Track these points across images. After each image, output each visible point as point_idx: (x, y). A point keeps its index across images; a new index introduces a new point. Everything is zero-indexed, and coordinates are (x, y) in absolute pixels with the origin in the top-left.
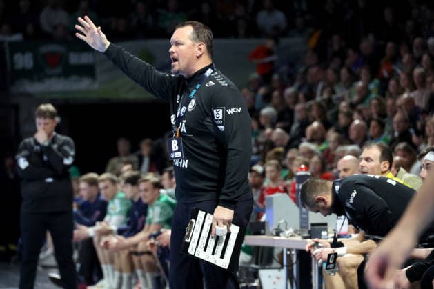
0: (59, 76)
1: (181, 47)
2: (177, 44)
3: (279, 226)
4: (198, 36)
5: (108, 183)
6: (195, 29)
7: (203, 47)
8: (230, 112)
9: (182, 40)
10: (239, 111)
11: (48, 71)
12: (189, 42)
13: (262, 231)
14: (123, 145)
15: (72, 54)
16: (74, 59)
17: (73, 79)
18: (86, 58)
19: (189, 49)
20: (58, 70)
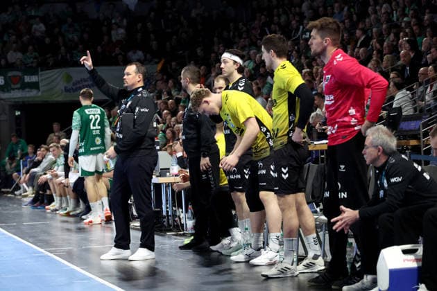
0: (18, 89)
1: (130, 76)
2: (128, 74)
4: (139, 71)
5: (55, 148)
6: (137, 67)
7: (141, 76)
8: (142, 110)
9: (130, 72)
10: (147, 110)
11: (13, 86)
12: (134, 74)
14: (56, 126)
15: (26, 77)
16: (27, 79)
17: (27, 90)
18: (34, 79)
19: (134, 77)
20: (19, 86)
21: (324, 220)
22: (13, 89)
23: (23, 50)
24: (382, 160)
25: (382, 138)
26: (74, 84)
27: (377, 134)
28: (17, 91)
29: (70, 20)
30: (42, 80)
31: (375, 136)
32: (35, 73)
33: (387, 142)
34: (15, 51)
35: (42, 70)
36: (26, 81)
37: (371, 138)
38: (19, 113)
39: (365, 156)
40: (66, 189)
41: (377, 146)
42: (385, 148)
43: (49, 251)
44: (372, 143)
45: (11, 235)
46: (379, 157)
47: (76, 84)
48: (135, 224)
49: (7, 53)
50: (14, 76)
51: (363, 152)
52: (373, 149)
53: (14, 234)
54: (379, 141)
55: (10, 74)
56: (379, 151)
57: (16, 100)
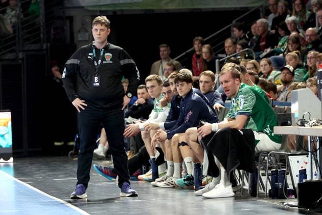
3: (303, 117)
13: (289, 122)
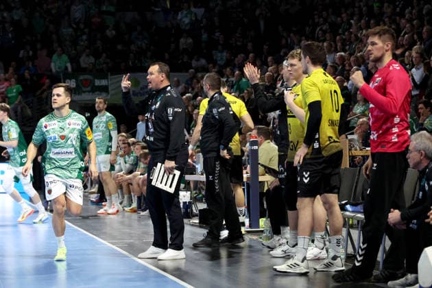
2: (152, 74)
4: (161, 70)
6: (160, 66)
7: (164, 76)
9: (153, 72)
10: (180, 110)
15: (96, 80)
16: (97, 83)
17: (97, 93)
18: (104, 82)
19: (157, 77)
20: (89, 89)
21: (360, 218)
22: (84, 92)
23: (97, 55)
24: (425, 163)
25: (425, 143)
26: (142, 89)
27: (420, 139)
28: (87, 93)
29: (139, 28)
30: (112, 84)
31: (417, 141)
32: (105, 77)
33: (429, 148)
34: (88, 56)
35: (112, 75)
36: (96, 84)
37: (415, 142)
38: (89, 115)
39: (409, 160)
40: (131, 186)
41: (420, 151)
42: (427, 152)
43: (112, 243)
44: (415, 148)
45: (76, 227)
46: (421, 160)
47: (143, 88)
48: (195, 221)
49: (80, 57)
50: (86, 80)
51: (407, 157)
52: (416, 153)
53: (79, 227)
54: (422, 146)
55: (81, 77)
56: (422, 155)
57: (87, 102)
